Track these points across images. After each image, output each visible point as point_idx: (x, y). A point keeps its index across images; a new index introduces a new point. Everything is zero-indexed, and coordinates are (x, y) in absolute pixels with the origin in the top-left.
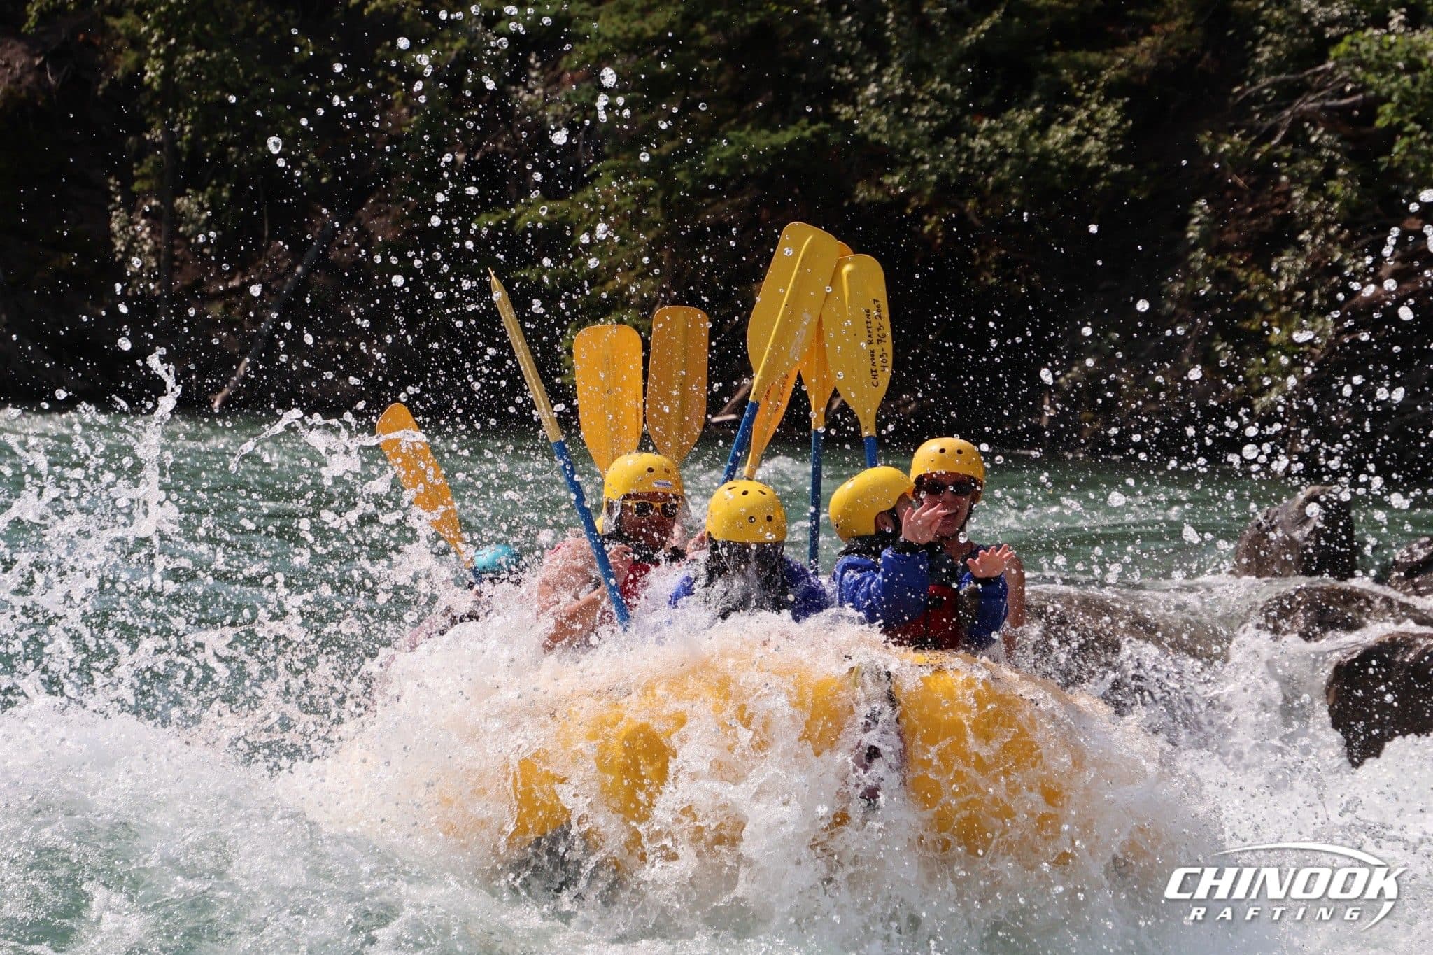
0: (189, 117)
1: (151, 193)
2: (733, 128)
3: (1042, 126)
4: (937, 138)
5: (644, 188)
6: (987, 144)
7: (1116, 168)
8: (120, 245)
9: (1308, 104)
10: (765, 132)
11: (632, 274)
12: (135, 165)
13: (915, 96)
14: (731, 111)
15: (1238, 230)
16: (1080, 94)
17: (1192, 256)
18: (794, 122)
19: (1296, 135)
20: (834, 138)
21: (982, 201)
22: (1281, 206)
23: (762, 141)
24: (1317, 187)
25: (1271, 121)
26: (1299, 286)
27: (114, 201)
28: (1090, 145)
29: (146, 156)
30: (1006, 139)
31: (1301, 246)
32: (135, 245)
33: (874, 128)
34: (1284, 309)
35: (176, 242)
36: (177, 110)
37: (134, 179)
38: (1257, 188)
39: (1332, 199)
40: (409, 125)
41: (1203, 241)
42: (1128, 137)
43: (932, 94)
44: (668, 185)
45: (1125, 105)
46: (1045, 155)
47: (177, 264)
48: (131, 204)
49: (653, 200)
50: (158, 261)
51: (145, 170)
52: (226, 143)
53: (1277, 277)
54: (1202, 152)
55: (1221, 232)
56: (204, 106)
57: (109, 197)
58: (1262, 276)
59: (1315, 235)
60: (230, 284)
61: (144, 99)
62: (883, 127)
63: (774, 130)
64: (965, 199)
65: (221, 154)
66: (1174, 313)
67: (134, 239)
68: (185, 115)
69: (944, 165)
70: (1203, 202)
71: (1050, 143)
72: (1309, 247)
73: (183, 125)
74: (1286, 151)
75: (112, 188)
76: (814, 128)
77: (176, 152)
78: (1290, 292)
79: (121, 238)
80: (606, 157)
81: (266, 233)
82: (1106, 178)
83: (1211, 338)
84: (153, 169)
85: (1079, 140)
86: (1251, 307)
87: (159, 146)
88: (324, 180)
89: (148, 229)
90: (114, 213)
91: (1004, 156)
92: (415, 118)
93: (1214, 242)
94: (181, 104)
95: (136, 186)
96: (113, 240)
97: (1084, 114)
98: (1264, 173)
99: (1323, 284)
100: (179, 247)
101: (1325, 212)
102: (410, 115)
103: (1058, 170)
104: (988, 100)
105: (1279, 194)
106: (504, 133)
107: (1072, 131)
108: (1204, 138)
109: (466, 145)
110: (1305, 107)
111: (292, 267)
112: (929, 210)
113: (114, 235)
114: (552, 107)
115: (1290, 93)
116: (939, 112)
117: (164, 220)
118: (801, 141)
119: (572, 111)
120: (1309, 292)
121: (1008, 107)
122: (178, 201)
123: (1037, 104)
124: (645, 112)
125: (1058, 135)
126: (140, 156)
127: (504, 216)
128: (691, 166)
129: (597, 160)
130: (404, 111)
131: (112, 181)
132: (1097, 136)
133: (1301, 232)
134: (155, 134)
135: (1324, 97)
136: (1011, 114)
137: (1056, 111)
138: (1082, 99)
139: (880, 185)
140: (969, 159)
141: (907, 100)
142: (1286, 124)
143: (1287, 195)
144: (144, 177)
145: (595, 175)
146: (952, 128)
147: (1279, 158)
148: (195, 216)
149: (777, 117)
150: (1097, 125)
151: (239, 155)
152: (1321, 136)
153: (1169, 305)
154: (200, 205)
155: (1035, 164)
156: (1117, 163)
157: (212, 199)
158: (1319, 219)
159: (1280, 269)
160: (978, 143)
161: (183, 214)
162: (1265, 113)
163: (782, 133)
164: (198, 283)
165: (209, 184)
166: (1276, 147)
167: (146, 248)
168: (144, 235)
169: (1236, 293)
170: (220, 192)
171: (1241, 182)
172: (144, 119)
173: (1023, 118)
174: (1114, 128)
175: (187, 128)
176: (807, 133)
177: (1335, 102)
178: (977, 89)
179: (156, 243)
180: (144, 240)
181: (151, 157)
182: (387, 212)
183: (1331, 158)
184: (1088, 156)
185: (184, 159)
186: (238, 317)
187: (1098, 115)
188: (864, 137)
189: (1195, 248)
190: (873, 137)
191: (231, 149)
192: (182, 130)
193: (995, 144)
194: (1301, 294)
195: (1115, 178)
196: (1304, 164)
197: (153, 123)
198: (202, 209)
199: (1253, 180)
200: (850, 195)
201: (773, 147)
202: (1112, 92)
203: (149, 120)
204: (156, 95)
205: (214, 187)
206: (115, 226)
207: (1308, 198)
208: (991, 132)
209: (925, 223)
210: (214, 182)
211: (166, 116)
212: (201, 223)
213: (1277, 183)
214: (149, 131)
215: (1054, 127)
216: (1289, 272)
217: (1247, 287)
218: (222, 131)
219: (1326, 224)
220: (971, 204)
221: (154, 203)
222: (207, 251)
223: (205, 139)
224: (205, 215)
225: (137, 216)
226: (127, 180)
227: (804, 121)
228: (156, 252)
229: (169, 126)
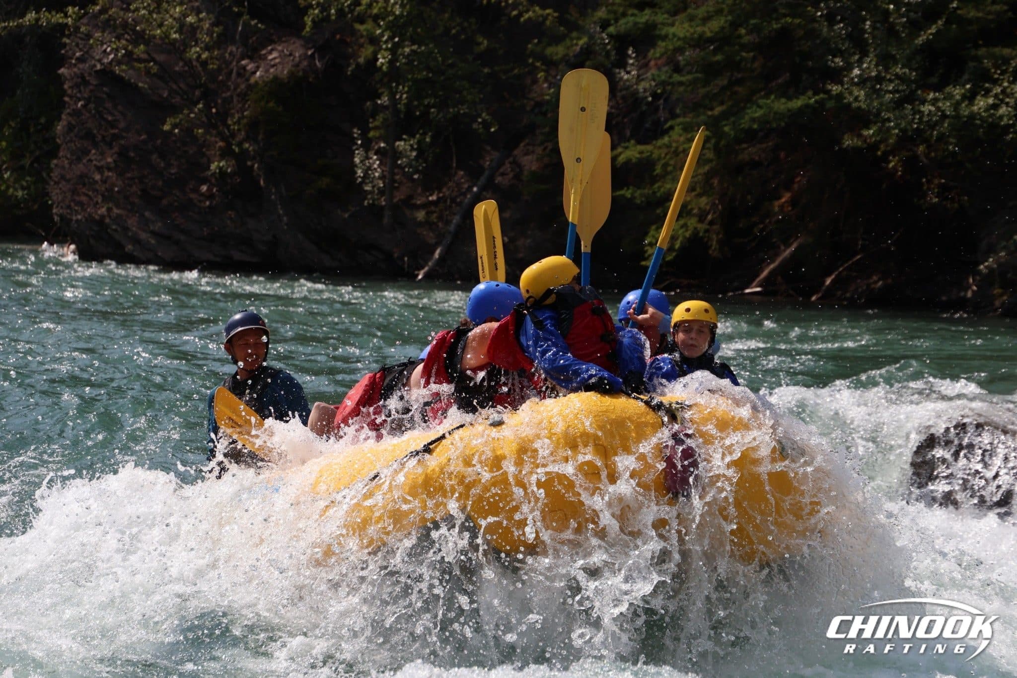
0: (406, 89)
1: (380, 138)
2: (762, 98)
3: (970, 97)
6: (933, 109)
8: (360, 173)
10: (783, 100)
11: (694, 194)
12: (371, 120)
13: (885, 77)
14: (761, 86)
16: (996, 76)
18: (803, 94)
20: (830, 104)
21: (929, 147)
23: (782, 105)
27: (357, 144)
28: (1003, 110)
29: (378, 115)
30: (946, 106)
32: (370, 172)
33: (856, 99)
35: (396, 171)
36: (398, 84)
37: (370, 130)
40: (548, 95)
43: (896, 75)
44: (718, 135)
46: (972, 116)
47: (396, 185)
48: (367, 146)
49: (708, 145)
50: (384, 183)
51: (377, 123)
52: (429, 106)
56: (415, 81)
57: (353, 141)
60: (430, 198)
61: (378, 76)
62: (862, 97)
63: (790, 99)
64: (918, 146)
65: (425, 114)
67: (369, 168)
68: (403, 87)
69: (904, 123)
71: (975, 108)
73: (402, 94)
75: (355, 135)
76: (817, 97)
77: (397, 112)
79: (361, 168)
80: (678, 116)
81: (454, 165)
82: (1014, 132)
84: (382, 123)
85: (995, 107)
87: (385, 108)
88: (493, 130)
89: (378, 162)
90: (357, 152)
91: (944, 116)
92: (552, 90)
94: (401, 81)
95: (371, 134)
96: (356, 169)
97: (998, 90)
100: (398, 174)
102: (549, 88)
103: (981, 127)
104: (934, 80)
107: (991, 101)
111: (470, 189)
112: (893, 152)
113: (356, 166)
114: (643, 83)
116: (901, 88)
117: (389, 156)
118: (807, 106)
119: (656, 85)
121: (948, 85)
122: (397, 143)
123: (967, 82)
124: (703, 86)
125: (981, 104)
126: (374, 115)
128: (734, 123)
129: (672, 118)
130: (546, 85)
131: (355, 130)
132: (1007, 104)
134: (384, 100)
136: (948, 89)
137: (980, 87)
138: (998, 79)
139: (860, 136)
140: (920, 119)
141: (879, 79)
144: (376, 128)
145: (672, 128)
146: (910, 98)
148: (409, 153)
149: (791, 91)
150: (1008, 97)
151: (438, 114)
154: (411, 146)
155: (965, 122)
157: (419, 143)
160: (927, 108)
161: (401, 153)
163: (795, 101)
164: (410, 197)
165: (418, 132)
167: (377, 174)
168: (375, 166)
170: (424, 138)
172: (377, 90)
173: (960, 91)
175: (405, 96)
176: (812, 101)
178: (927, 72)
179: (383, 171)
180: (375, 169)
181: (381, 115)
182: (533, 152)
184: (1001, 117)
185: (402, 116)
186: (435, 220)
187: (1008, 90)
188: (850, 104)
190: (855, 105)
191: (432, 110)
192: (401, 97)
193: (938, 109)
197: (382, 93)
198: (412, 149)
200: (839, 142)
201: (789, 110)
203: (380, 91)
204: (385, 74)
205: (421, 135)
206: (357, 160)
208: (935, 101)
209: (890, 161)
210: (421, 131)
211: (391, 88)
212: (412, 157)
214: (379, 98)
215: (979, 98)
218: (427, 98)
220: (921, 148)
221: (382, 145)
222: (416, 177)
223: (416, 103)
224: (414, 153)
225: (371, 154)
226: (365, 130)
227: (810, 93)
228: (383, 177)
229: (393, 95)
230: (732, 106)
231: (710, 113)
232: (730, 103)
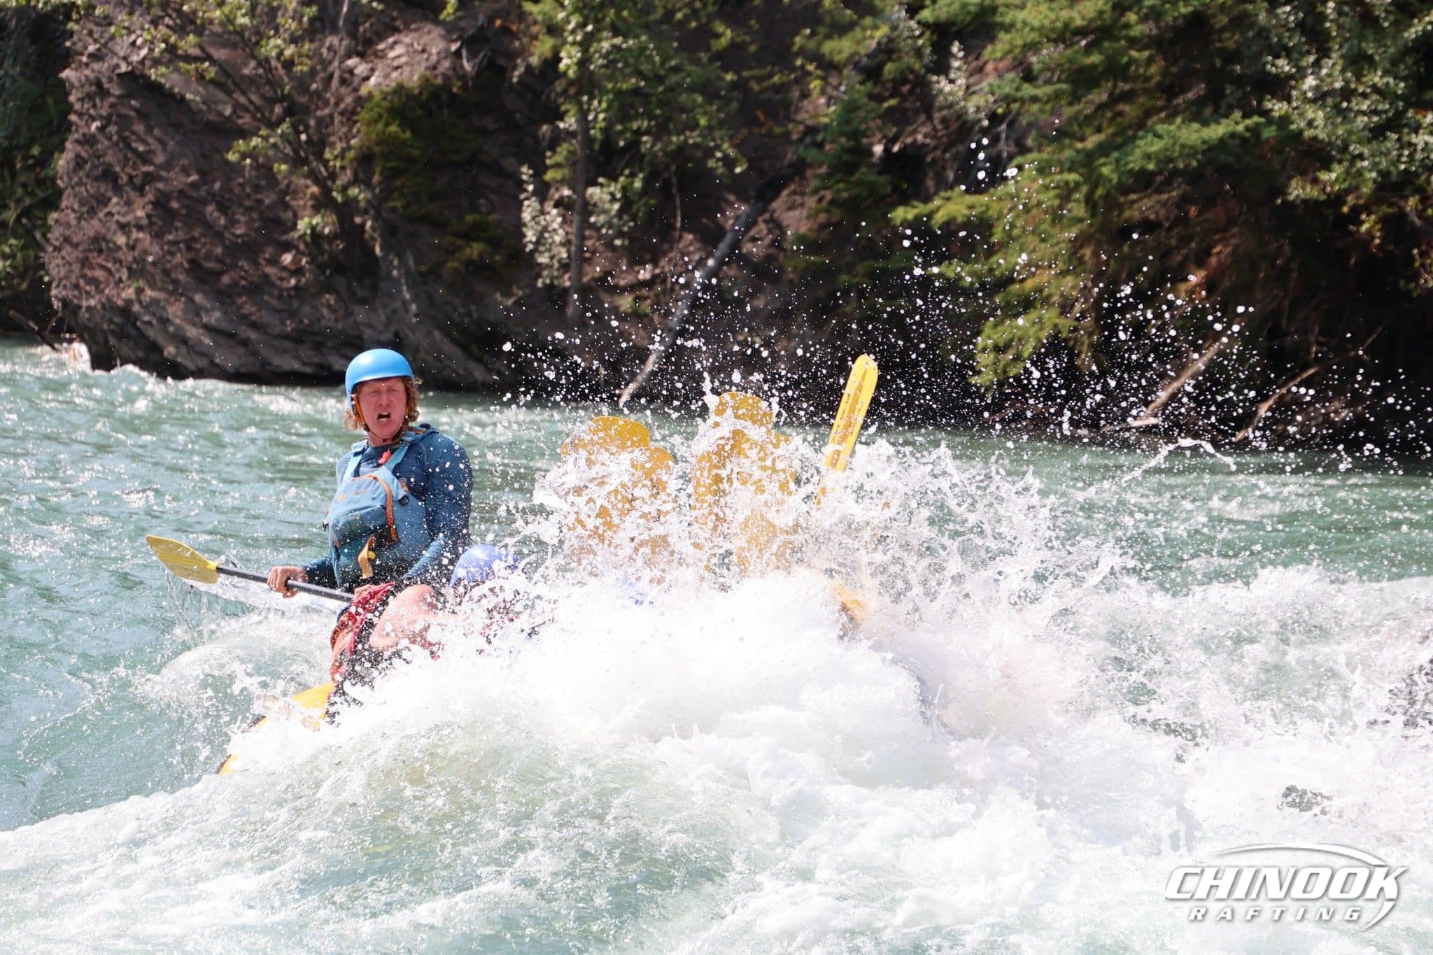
0: (604, 105)
1: (563, 182)
2: (1162, 121)
4: (1377, 133)
5: (1067, 183)
6: (1430, 140)
8: (531, 236)
10: (1195, 126)
11: (1053, 271)
12: (548, 154)
13: (1356, 90)
14: (1160, 103)
18: (1227, 116)
20: (1269, 133)
21: (1424, 201)
23: (1194, 134)
27: (526, 191)
29: (559, 145)
32: (546, 235)
33: (1310, 124)
35: (587, 233)
36: (591, 98)
37: (546, 168)
40: (826, 115)
43: (1373, 87)
44: (1094, 180)
47: (587, 255)
48: (542, 192)
49: (1076, 196)
50: (568, 251)
51: (559, 158)
52: (639, 133)
56: (619, 93)
57: (520, 185)
60: (641, 276)
61: (560, 85)
62: (1320, 122)
63: (1205, 123)
64: (1406, 198)
65: (634, 144)
67: (545, 229)
68: (600, 102)
69: (1384, 161)
73: (597, 113)
75: (525, 177)
76: (1248, 122)
77: (590, 141)
79: (532, 228)
80: (1029, 150)
81: (678, 224)
84: (566, 158)
87: (571, 134)
88: (738, 170)
89: (559, 220)
90: (526, 203)
92: (833, 108)
94: (596, 92)
95: (549, 176)
96: (524, 229)
100: (590, 238)
102: (828, 105)
106: (923, 124)
109: (885, 137)
111: (702, 262)
112: (1367, 207)
113: (525, 225)
114: (974, 97)
116: (1380, 107)
117: (578, 210)
118: (1233, 135)
119: (995, 102)
122: (590, 190)
124: (1070, 104)
126: (553, 145)
127: (923, 208)
128: (1118, 161)
129: (1020, 153)
130: (822, 100)
131: (524, 169)
134: (569, 123)
139: (1315, 181)
140: (1411, 156)
141: (1347, 93)
144: (558, 166)
146: (1395, 123)
148: (607, 206)
149: (1208, 111)
151: (654, 145)
154: (612, 194)
157: (624, 189)
160: (1422, 139)
161: (595, 205)
163: (1213, 126)
164: (609, 275)
165: (621, 174)
167: (557, 239)
168: (555, 226)
170: (632, 183)
172: (558, 107)
175: (602, 116)
176: (1240, 128)
178: (1422, 82)
179: (567, 233)
180: (555, 230)
181: (565, 146)
182: (802, 205)
185: (597, 148)
186: (648, 311)
188: (1300, 132)
190: (1308, 133)
191: (645, 138)
192: (596, 118)
197: (567, 111)
198: (613, 199)
200: (1283, 192)
201: (1204, 142)
203: (563, 108)
204: (572, 82)
205: (627, 177)
206: (526, 216)
209: (1363, 223)
210: (627, 172)
211: (580, 104)
212: (613, 212)
214: (562, 119)
218: (636, 119)
220: (1412, 202)
221: (566, 192)
222: (618, 242)
223: (619, 127)
224: (616, 206)
225: (549, 206)
226: (539, 169)
227: (1237, 115)
228: (566, 243)
229: (583, 114)
230: (1115, 135)
231: (1079, 145)
232: (1111, 130)
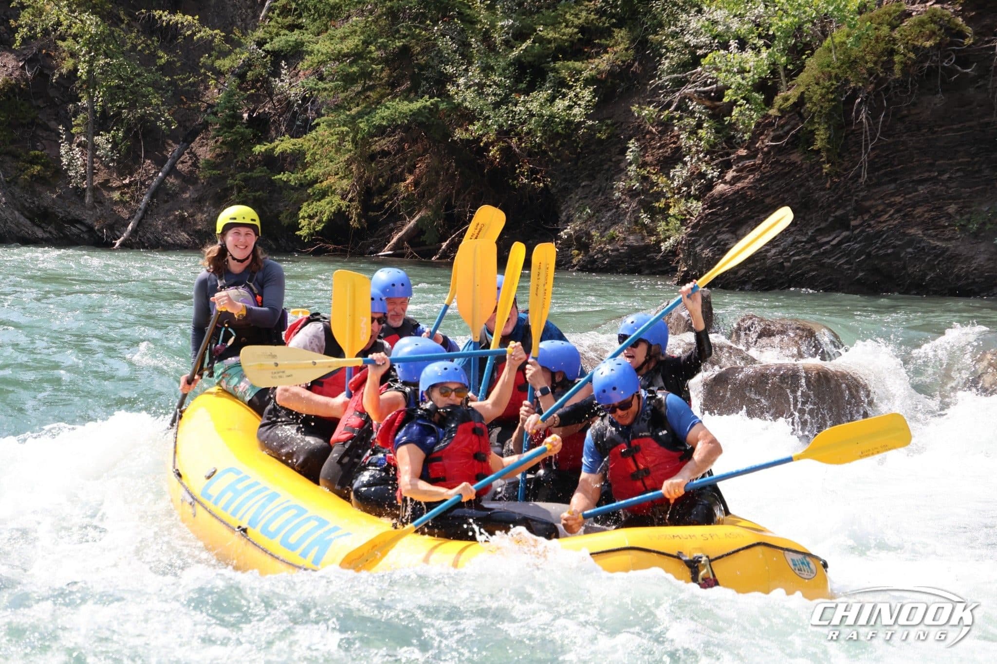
0: (101, 93)
1: (81, 133)
2: (389, 100)
3: (552, 100)
4: (497, 105)
5: (342, 132)
6: (522, 109)
7: (590, 123)
8: (65, 161)
9: (688, 90)
10: (406, 103)
11: (337, 177)
12: (73, 119)
13: (485, 83)
14: (388, 91)
15: (653, 155)
16: (571, 83)
17: (629, 168)
18: (422, 97)
19: (682, 107)
20: (442, 106)
21: (520, 139)
22: (675, 143)
23: (406, 107)
24: (693, 132)
25: (669, 98)
26: (684, 185)
27: (62, 138)
28: (576, 110)
29: (79, 114)
30: (534, 107)
31: (685, 163)
32: (73, 161)
34: (676, 196)
35: (95, 160)
36: (95, 90)
37: (72, 127)
38: (662, 133)
39: (700, 139)
40: (218, 98)
41: (635, 160)
42: (597, 106)
43: (494, 82)
44: (356, 130)
45: (594, 89)
46: (552, 116)
47: (95, 171)
48: (70, 139)
49: (347, 138)
50: (85, 169)
51: (78, 122)
52: (120, 107)
53: (673, 179)
54: (633, 114)
55: (644, 156)
56: (109, 87)
57: (59, 135)
58: (665, 179)
59: (692, 158)
60: (124, 182)
61: (78, 84)
63: (411, 101)
64: (511, 138)
65: (118, 114)
66: (620, 199)
67: (73, 157)
68: (99, 92)
69: (501, 120)
70: (633, 141)
71: (555, 109)
72: (689, 164)
73: (98, 98)
74: (677, 114)
75: (61, 131)
76: (432, 100)
77: (95, 112)
78: (680, 189)
79: (66, 157)
80: (323, 115)
81: (143, 155)
82: (585, 128)
83: (639, 211)
84: (83, 121)
85: (570, 107)
86: (660, 195)
87: (86, 109)
88: (173, 127)
89: (80, 153)
90: (62, 145)
91: (532, 115)
92: (221, 95)
93: (640, 160)
94: (97, 87)
95: (73, 131)
96: (62, 158)
97: (572, 94)
98: (666, 126)
99: (696, 184)
100: (96, 162)
101: (697, 146)
102: (219, 93)
103: (560, 123)
104: (523, 86)
105: (672, 137)
106: (269, 102)
107: (567, 103)
108: (635, 108)
109: (249, 109)
110: (687, 91)
111: (156, 173)
112: (493, 144)
113: (62, 156)
114: (294, 89)
115: (680, 83)
116: (498, 92)
117: (89, 148)
118: (425, 107)
119: (305, 91)
120: (689, 187)
121: (533, 90)
122: (96, 138)
123: (549, 88)
124: (343, 92)
125: (560, 104)
126: (75, 115)
127: (269, 146)
128: (367, 120)
129: (318, 117)
130: (216, 91)
131: (61, 127)
132: (579, 105)
133: (685, 156)
134: (84, 102)
135: (696, 86)
136: (534, 94)
137: (558, 92)
138: (572, 86)
139: (467, 130)
140: (513, 117)
141: (481, 86)
142: (677, 100)
143: (678, 136)
144: (78, 125)
145: (318, 124)
146: (505, 100)
147: (673, 118)
148: (105, 146)
149: (412, 95)
150: (580, 100)
151: (128, 114)
152: (695, 106)
153: (617, 194)
154: (107, 140)
155: (547, 120)
156: (589, 120)
157: (113, 136)
158: (694, 149)
159: (674, 176)
160: (519, 108)
161: (99, 145)
162: (667, 94)
163: (415, 103)
164: (107, 181)
165: (112, 129)
166: (672, 112)
167: (79, 163)
168: (78, 156)
169: (652, 188)
170: (118, 133)
171: (654, 130)
172: (77, 95)
173: (543, 95)
174: (588, 101)
175: (100, 99)
176: (428, 103)
177: (702, 89)
178: (518, 80)
179: (84, 160)
180: (78, 158)
181: (82, 115)
182: (207, 144)
183: (700, 118)
184: (575, 115)
185: (98, 115)
186: (128, 199)
187: (580, 95)
188: (459, 104)
189: (630, 164)
190: (463, 105)
191: (124, 111)
192: (97, 100)
193: (527, 109)
194: (685, 189)
195: (590, 128)
196: (686, 121)
197: (82, 97)
198: (108, 142)
199: (660, 129)
200: (450, 135)
201: (411, 111)
202: (588, 82)
203: (80, 95)
204: (84, 82)
205: (115, 130)
206: (63, 152)
207: (688, 138)
208: (525, 102)
209: (490, 151)
210: (115, 128)
211: (89, 93)
212: (108, 149)
213: (672, 131)
214: (80, 101)
215: (557, 100)
216: (678, 177)
217: (657, 185)
218: (119, 101)
219: (698, 152)
220: (514, 140)
221: (83, 139)
222: (111, 164)
223: (110, 105)
224: (110, 146)
225: (74, 146)
226: (68, 128)
227: (427, 97)
228: (84, 165)
229: (91, 98)
230: (366, 107)
231: (348, 113)
232: (364, 105)
